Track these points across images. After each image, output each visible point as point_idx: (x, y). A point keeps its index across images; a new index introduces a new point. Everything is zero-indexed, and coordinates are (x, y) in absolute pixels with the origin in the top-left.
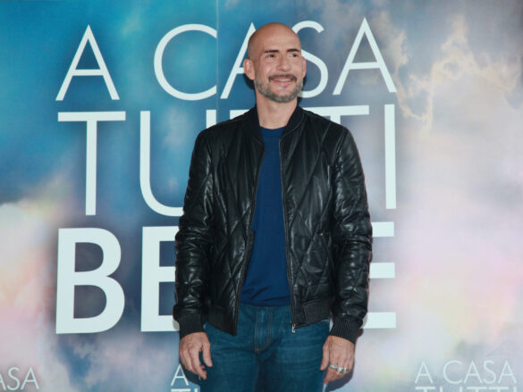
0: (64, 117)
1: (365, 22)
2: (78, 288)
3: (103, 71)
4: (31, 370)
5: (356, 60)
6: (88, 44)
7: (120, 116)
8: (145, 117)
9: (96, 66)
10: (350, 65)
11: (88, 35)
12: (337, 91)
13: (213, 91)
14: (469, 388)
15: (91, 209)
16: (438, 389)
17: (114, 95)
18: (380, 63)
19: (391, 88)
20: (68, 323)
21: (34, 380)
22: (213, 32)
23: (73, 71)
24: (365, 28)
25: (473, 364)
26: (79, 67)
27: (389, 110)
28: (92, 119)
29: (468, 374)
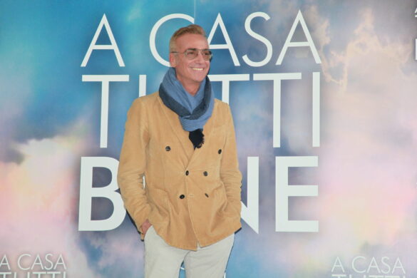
0: (86, 78)
1: (300, 13)
2: (94, 199)
3: (114, 46)
4: (61, 256)
5: (291, 41)
6: (104, 28)
7: (125, 78)
9: (109, 43)
10: (288, 44)
11: (104, 21)
12: (279, 62)
14: (370, 276)
15: (104, 144)
16: (348, 276)
17: (121, 64)
18: (310, 43)
19: (318, 61)
20: (87, 223)
21: (63, 263)
22: (192, 20)
23: (93, 46)
24: (300, 17)
25: (374, 259)
26: (98, 43)
27: (316, 76)
28: (105, 80)
29: (370, 266)
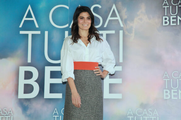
0: (22, 32)
1: (114, 5)
2: (25, 85)
3: (34, 19)
4: (10, 109)
5: (111, 17)
6: (29, 10)
7: (38, 32)
8: (46, 33)
9: (31, 17)
10: (109, 18)
11: (29, 8)
12: (105, 26)
13: (67, 25)
14: (144, 117)
15: (29, 61)
16: (135, 118)
17: (37, 26)
18: (118, 18)
19: (122, 25)
20: (22, 95)
21: (11, 112)
22: (68, 7)
23: (25, 18)
24: (114, 7)
25: (145, 110)
26: (27, 17)
27: (121, 32)
28: (30, 33)
29: (144, 113)
